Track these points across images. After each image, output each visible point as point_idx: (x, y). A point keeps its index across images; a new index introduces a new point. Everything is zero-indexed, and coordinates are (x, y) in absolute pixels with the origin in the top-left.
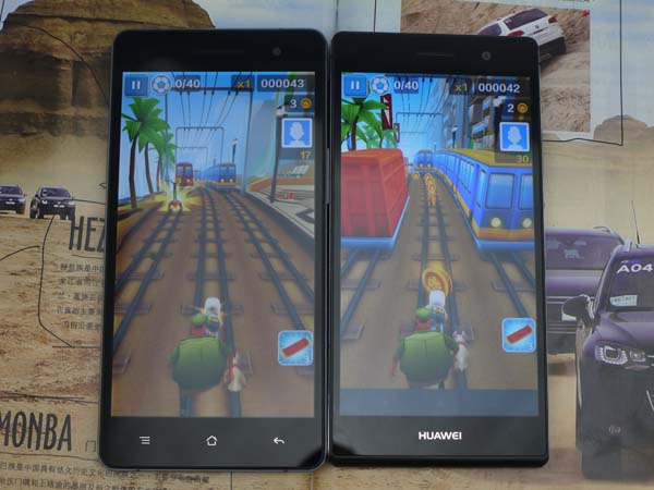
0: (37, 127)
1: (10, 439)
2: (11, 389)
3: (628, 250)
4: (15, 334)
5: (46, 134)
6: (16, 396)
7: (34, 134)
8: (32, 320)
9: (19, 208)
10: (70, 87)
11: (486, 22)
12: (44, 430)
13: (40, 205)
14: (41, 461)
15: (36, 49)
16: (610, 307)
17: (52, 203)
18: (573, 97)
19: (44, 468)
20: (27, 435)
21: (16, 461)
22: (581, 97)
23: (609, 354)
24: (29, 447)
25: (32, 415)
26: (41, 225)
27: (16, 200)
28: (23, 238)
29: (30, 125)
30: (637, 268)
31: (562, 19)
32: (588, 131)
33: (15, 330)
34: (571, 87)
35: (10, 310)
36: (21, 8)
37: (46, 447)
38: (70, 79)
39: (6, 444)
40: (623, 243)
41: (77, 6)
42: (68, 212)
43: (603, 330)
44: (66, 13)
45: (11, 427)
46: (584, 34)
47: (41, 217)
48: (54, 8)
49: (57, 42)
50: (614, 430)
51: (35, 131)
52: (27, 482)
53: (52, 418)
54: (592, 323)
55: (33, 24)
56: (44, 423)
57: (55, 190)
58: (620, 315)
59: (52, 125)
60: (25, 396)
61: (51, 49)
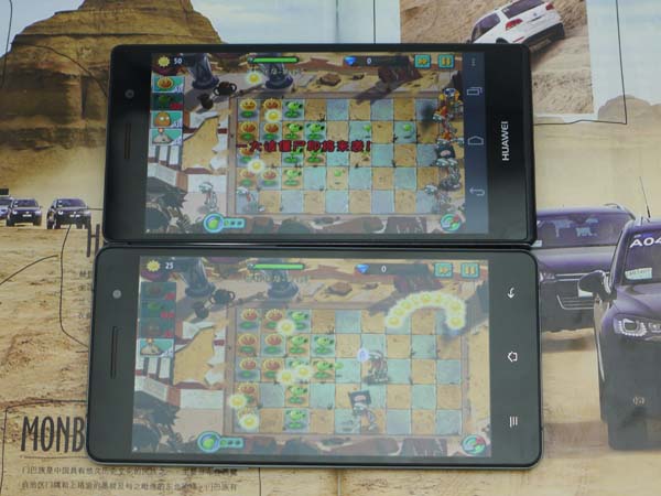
0: (49, 141)
1: (39, 444)
2: (38, 395)
3: (639, 224)
4: (39, 341)
5: (59, 148)
6: (42, 402)
7: (46, 148)
8: (54, 327)
9: (36, 220)
10: (79, 100)
11: (484, 13)
12: (71, 433)
13: (57, 216)
14: (70, 463)
15: (44, 67)
16: (625, 281)
17: (67, 213)
18: (574, 81)
19: (74, 470)
20: (55, 439)
21: (46, 465)
22: (582, 79)
23: (628, 326)
24: (58, 450)
25: (59, 419)
26: (59, 235)
27: (32, 212)
28: (41, 248)
29: (43, 139)
30: (650, 241)
31: (559, 5)
32: (592, 112)
33: (39, 337)
34: (573, 71)
35: (31, 319)
36: (27, 29)
37: (74, 449)
38: (79, 94)
39: (35, 448)
40: (633, 218)
41: (82, 23)
42: (84, 221)
43: (621, 304)
44: (71, 31)
45: (39, 431)
46: (582, 19)
47: (58, 227)
48: (60, 27)
49: (64, 59)
50: (639, 401)
51: (47, 144)
52: (57, 484)
53: (79, 422)
54: (608, 298)
55: (40, 43)
56: (72, 426)
57: (70, 201)
58: (636, 288)
59: (64, 139)
60: (52, 401)
61: (60, 65)
